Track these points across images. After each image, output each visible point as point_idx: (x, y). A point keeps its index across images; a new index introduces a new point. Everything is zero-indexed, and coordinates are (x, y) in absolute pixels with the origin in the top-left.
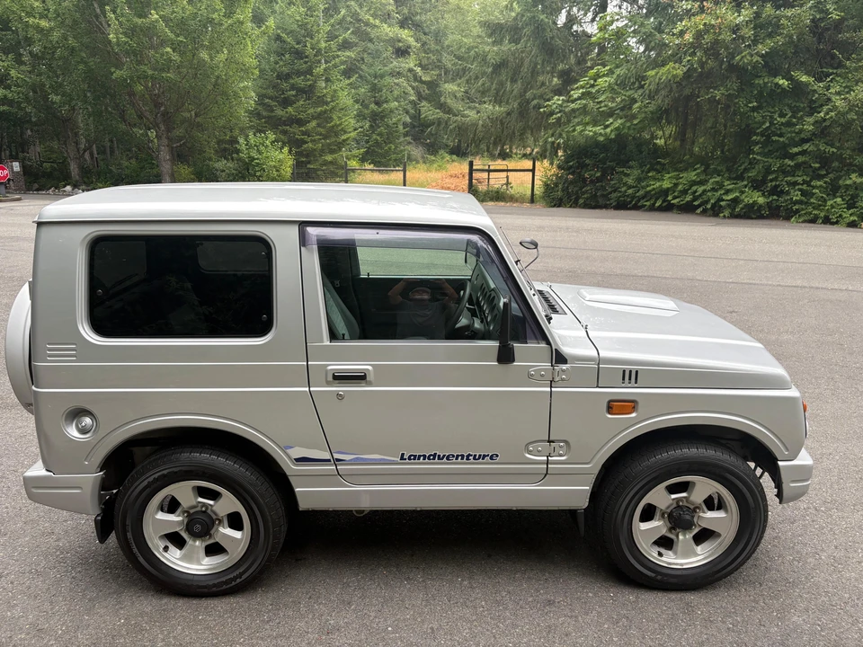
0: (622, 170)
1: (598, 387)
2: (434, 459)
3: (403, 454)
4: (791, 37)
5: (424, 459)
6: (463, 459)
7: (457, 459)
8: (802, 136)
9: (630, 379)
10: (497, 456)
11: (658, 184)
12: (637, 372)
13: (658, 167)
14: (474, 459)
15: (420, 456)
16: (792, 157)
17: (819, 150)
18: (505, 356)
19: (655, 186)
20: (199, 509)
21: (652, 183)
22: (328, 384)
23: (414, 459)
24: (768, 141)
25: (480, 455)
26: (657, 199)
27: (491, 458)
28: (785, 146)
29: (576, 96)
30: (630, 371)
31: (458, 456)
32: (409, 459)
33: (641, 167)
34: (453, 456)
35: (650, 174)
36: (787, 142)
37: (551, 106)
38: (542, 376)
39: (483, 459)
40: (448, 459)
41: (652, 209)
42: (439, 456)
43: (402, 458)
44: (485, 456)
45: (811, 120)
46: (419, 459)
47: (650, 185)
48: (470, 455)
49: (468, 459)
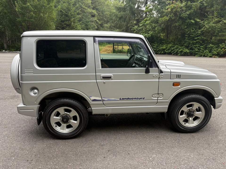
0: (153, 44)
1: (170, 79)
2: (128, 99)
3: (120, 98)
4: (195, 10)
5: (126, 99)
6: (136, 99)
7: (134, 99)
8: (198, 35)
9: (178, 77)
10: (145, 98)
11: (162, 48)
12: (180, 75)
13: (162, 43)
14: (139, 99)
15: (125, 99)
16: (195, 40)
17: (202, 38)
18: (147, 71)
19: (161, 48)
20: (65, 115)
21: (161, 47)
22: (101, 80)
23: (123, 99)
24: (189, 36)
25: (140, 98)
26: (162, 51)
27: (143, 99)
28: (193, 37)
29: (141, 25)
30: (179, 75)
31: (135, 98)
32: (122, 99)
33: (158, 43)
34: (133, 98)
35: (160, 45)
36: (194, 36)
37: (134, 28)
38: (157, 76)
39: (141, 99)
40: (132, 99)
41: (161, 54)
42: (130, 98)
43: (120, 99)
44: (141, 98)
45: (200, 31)
46: (124, 99)
47: (160, 48)
48: (138, 98)
49: (137, 99)
